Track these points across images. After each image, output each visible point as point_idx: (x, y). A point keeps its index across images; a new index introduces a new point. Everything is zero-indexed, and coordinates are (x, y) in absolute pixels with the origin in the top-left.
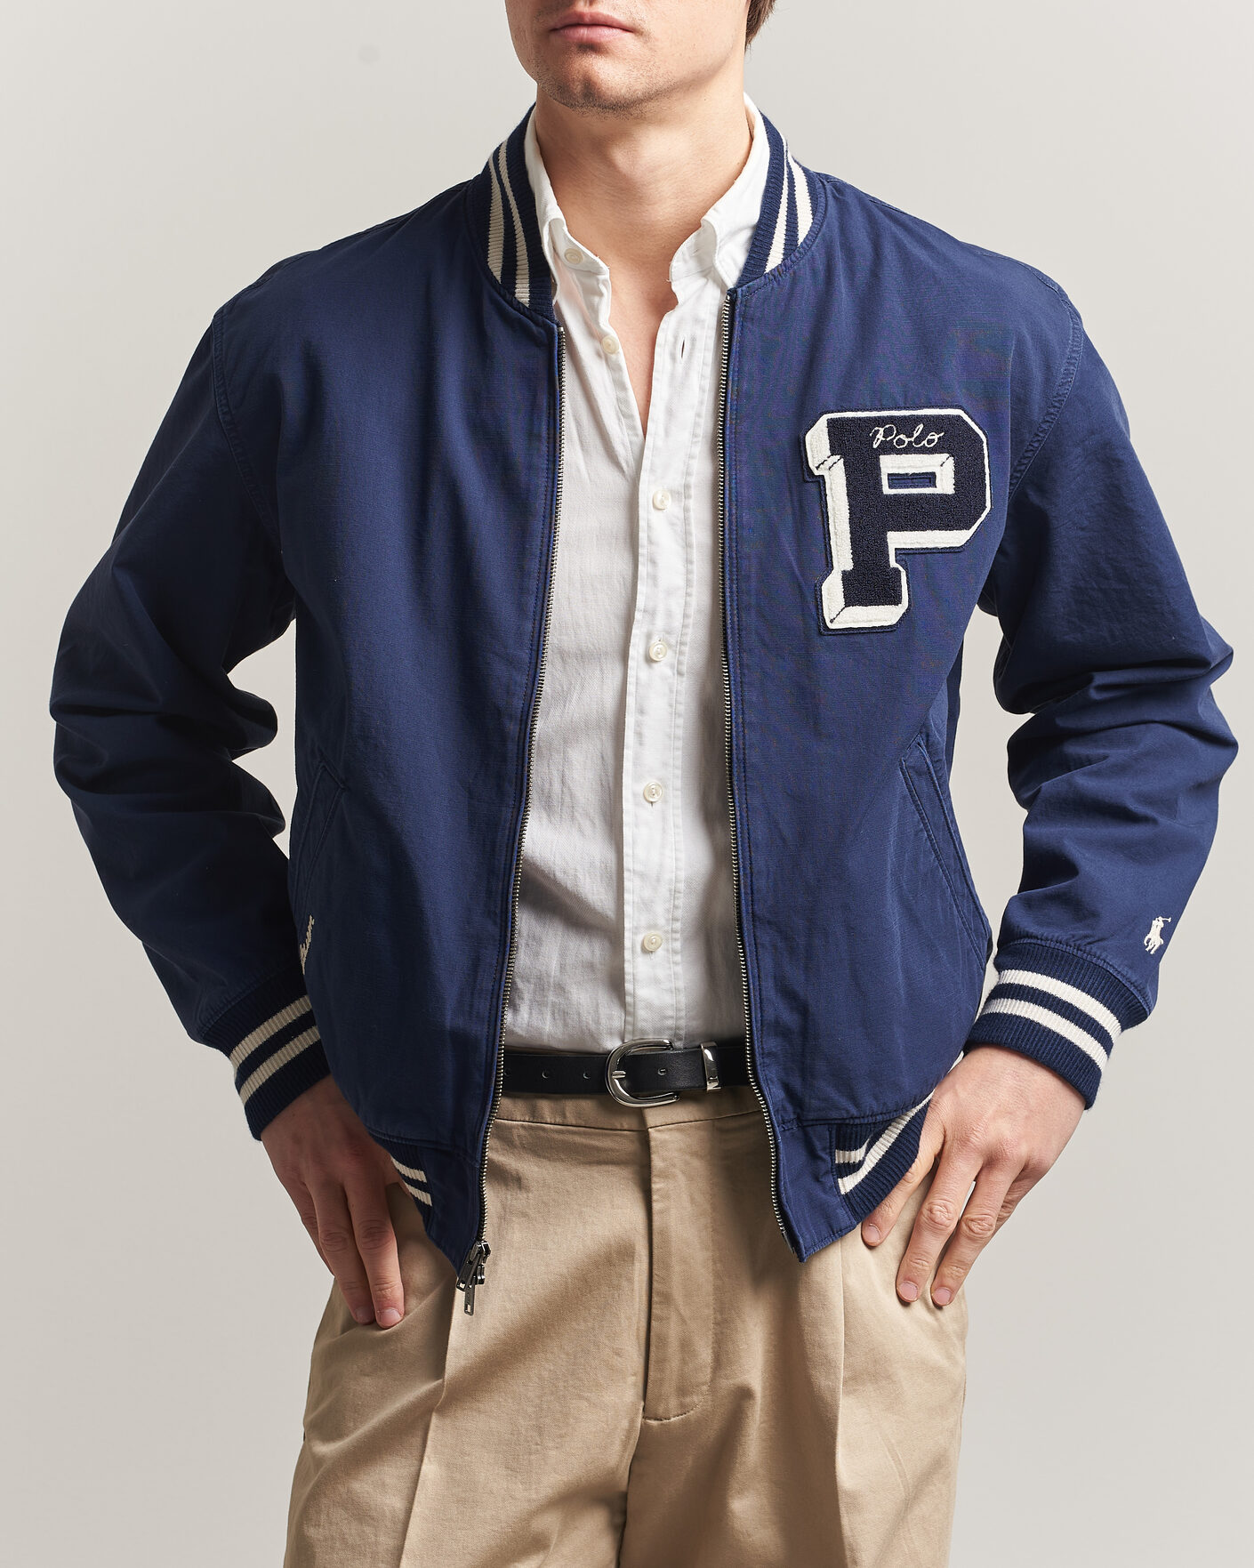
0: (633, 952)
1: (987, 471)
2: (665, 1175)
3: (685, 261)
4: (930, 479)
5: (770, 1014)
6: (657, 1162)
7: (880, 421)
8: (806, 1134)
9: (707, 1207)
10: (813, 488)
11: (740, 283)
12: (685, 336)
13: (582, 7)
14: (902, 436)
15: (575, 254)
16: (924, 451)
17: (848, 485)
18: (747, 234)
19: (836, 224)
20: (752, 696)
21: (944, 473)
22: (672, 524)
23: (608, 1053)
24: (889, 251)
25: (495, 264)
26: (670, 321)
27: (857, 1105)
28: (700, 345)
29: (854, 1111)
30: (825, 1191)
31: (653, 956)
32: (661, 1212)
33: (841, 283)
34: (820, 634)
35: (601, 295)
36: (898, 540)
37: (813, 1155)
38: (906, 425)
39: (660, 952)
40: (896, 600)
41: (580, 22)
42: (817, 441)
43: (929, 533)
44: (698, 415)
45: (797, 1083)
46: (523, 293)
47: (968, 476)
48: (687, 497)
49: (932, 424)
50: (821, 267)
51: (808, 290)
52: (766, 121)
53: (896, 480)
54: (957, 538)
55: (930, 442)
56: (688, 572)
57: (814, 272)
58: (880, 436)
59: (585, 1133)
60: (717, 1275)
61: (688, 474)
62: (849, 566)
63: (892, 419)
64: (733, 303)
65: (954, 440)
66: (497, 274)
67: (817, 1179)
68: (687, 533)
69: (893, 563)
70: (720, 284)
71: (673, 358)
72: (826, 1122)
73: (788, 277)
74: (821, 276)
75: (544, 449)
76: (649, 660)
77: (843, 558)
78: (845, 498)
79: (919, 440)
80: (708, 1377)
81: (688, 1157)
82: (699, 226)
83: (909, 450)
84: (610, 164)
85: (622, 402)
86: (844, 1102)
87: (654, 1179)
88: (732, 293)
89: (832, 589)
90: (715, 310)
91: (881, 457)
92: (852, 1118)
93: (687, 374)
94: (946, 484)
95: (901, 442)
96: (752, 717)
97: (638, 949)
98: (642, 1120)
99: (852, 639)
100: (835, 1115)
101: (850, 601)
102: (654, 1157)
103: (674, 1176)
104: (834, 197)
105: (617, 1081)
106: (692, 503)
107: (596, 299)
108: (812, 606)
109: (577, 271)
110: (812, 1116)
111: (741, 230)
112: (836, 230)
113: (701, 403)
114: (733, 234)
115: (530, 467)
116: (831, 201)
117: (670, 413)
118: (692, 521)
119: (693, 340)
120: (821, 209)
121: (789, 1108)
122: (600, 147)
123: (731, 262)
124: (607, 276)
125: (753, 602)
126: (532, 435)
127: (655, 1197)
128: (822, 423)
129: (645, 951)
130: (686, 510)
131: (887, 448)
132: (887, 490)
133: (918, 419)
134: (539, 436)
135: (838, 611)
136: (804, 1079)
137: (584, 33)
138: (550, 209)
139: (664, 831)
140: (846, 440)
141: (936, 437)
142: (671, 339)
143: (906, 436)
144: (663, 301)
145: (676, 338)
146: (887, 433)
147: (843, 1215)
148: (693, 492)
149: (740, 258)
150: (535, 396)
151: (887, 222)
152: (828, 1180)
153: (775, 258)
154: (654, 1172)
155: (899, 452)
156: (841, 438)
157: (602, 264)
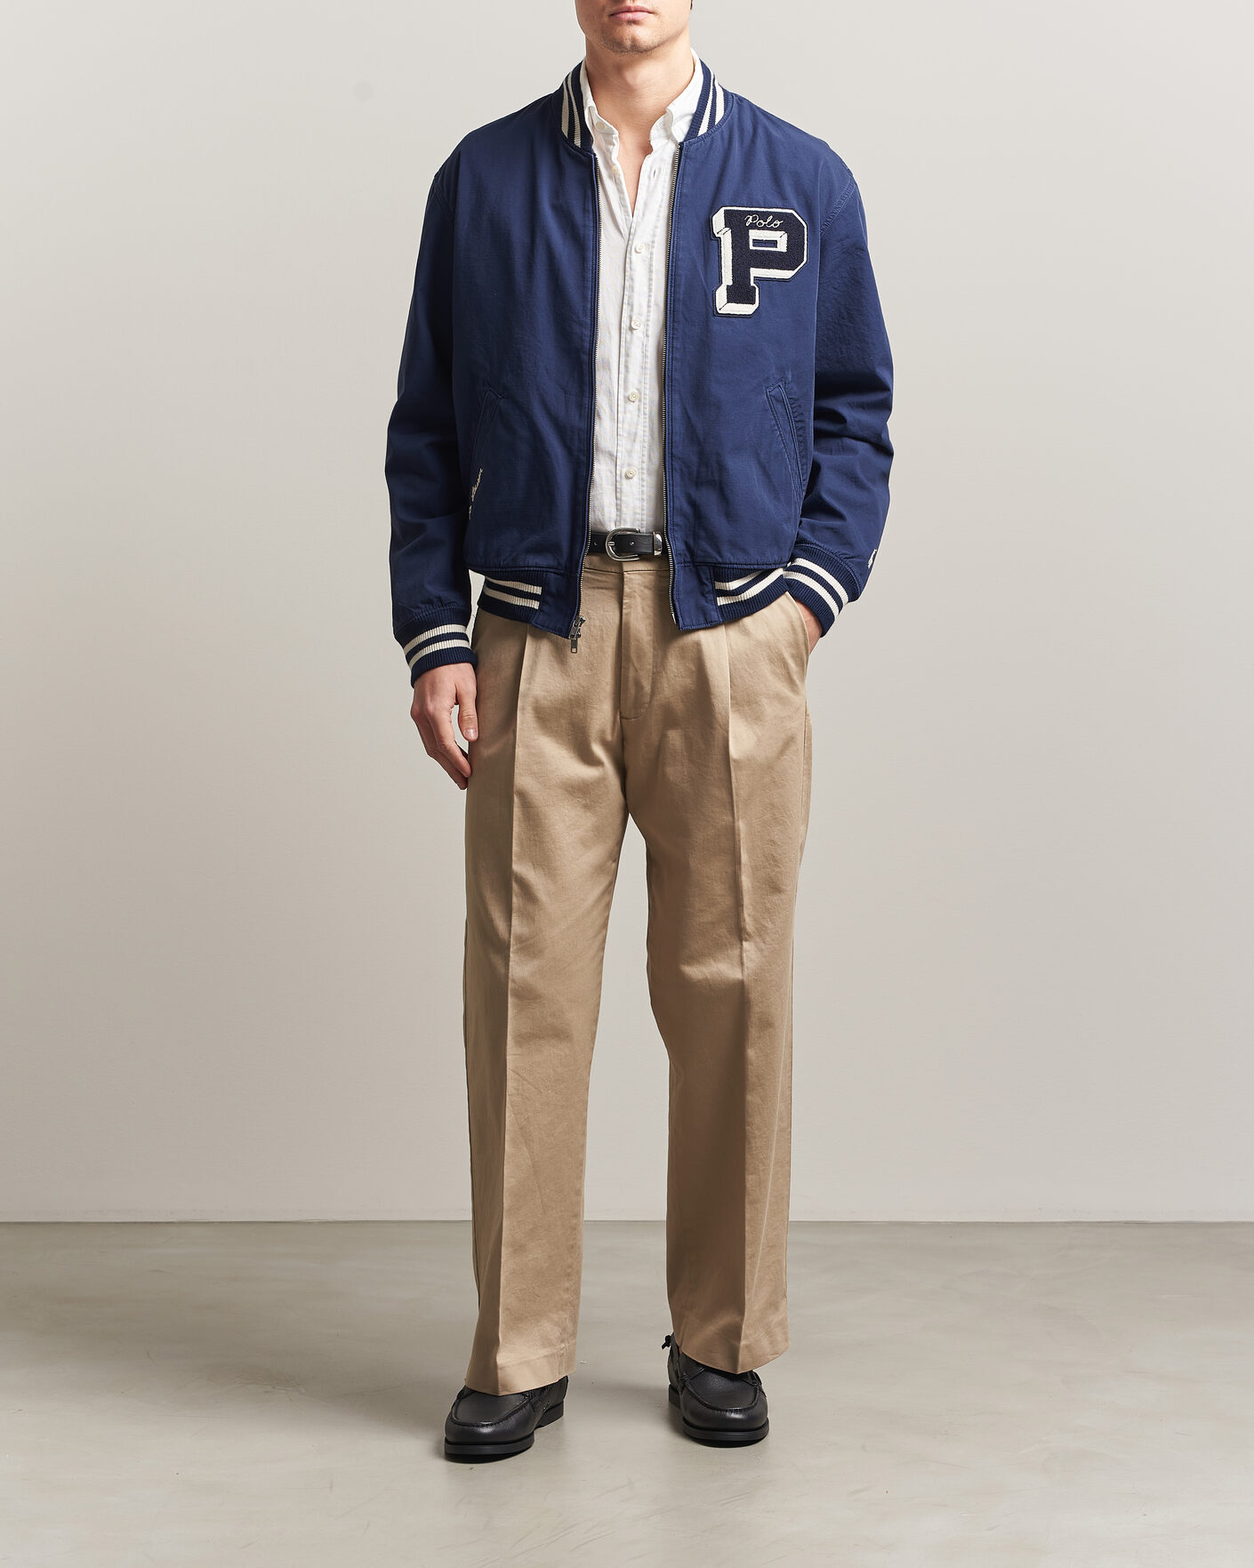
0: (621, 477)
1: (806, 242)
2: (630, 596)
3: (658, 130)
4: (774, 243)
5: (677, 504)
6: (627, 589)
7: (751, 213)
8: (697, 570)
9: (652, 614)
10: (715, 243)
11: (685, 140)
12: (656, 167)
13: (629, 3)
14: (762, 221)
15: (602, 124)
16: (772, 229)
17: (732, 243)
18: (691, 117)
19: (737, 116)
20: (677, 344)
21: (782, 241)
22: (644, 261)
23: (607, 533)
24: (760, 131)
25: (565, 129)
26: (649, 160)
27: (721, 557)
28: (663, 172)
29: (720, 560)
30: (707, 602)
31: (631, 481)
32: (627, 614)
33: (736, 144)
34: (714, 315)
35: (614, 145)
36: (755, 272)
37: (701, 583)
38: (764, 216)
39: (635, 479)
40: (753, 303)
41: (629, 10)
42: (719, 220)
43: (771, 270)
44: (660, 206)
45: (691, 542)
46: (578, 142)
47: (795, 244)
48: (653, 247)
49: (777, 216)
50: (726, 136)
51: (719, 146)
52: (702, 63)
53: (756, 242)
54: (787, 274)
55: (775, 225)
56: (650, 285)
57: (723, 139)
58: (750, 220)
59: (593, 573)
60: (654, 649)
61: (654, 236)
62: (731, 283)
63: (757, 212)
64: (681, 149)
65: (789, 225)
66: (566, 134)
67: (703, 595)
68: (651, 265)
69: (752, 284)
70: (675, 141)
71: (649, 178)
72: (706, 564)
73: (708, 140)
74: (726, 141)
75: (591, 216)
76: (631, 329)
77: (727, 279)
78: (731, 249)
79: (769, 224)
80: (648, 700)
81: (642, 588)
82: (665, 112)
83: (764, 228)
84: (624, 79)
85: (622, 199)
86: (715, 554)
87: (625, 598)
88: (681, 144)
89: (721, 294)
90: (672, 155)
91: (750, 231)
92: (719, 563)
93: (655, 186)
94: (782, 247)
95: (760, 224)
96: (677, 355)
97: (623, 475)
98: (622, 568)
99: (730, 319)
100: (709, 560)
101: (729, 301)
102: (625, 586)
103: (635, 597)
104: (737, 103)
105: (610, 547)
106: (655, 251)
107: (611, 147)
108: (711, 301)
109: (603, 134)
110: (698, 560)
111: (686, 115)
112: (736, 120)
113: (662, 200)
114: (682, 117)
115: (585, 226)
116: (735, 105)
117: (646, 205)
118: (654, 259)
119: (660, 169)
120: (729, 109)
121: (687, 554)
122: (620, 69)
123: (680, 130)
124: (617, 135)
125: (681, 297)
126: (585, 210)
127: (624, 607)
128: (722, 211)
129: (627, 478)
130: (652, 254)
131: (753, 226)
132: (751, 247)
133: (771, 213)
134: (588, 211)
135: (723, 304)
136: (694, 539)
137: (630, 16)
138: (589, 101)
139: (639, 416)
140: (733, 220)
141: (779, 223)
142: (649, 169)
143: (763, 221)
144: (647, 149)
145: (651, 168)
146: (754, 219)
147: (715, 615)
148: (656, 245)
149: (686, 129)
150: (585, 191)
151: (762, 117)
152: (710, 597)
153: (703, 129)
154: (625, 594)
155: (759, 229)
156: (730, 219)
157: (614, 129)
